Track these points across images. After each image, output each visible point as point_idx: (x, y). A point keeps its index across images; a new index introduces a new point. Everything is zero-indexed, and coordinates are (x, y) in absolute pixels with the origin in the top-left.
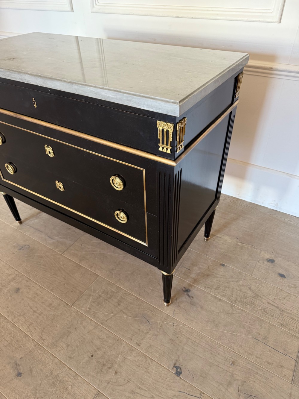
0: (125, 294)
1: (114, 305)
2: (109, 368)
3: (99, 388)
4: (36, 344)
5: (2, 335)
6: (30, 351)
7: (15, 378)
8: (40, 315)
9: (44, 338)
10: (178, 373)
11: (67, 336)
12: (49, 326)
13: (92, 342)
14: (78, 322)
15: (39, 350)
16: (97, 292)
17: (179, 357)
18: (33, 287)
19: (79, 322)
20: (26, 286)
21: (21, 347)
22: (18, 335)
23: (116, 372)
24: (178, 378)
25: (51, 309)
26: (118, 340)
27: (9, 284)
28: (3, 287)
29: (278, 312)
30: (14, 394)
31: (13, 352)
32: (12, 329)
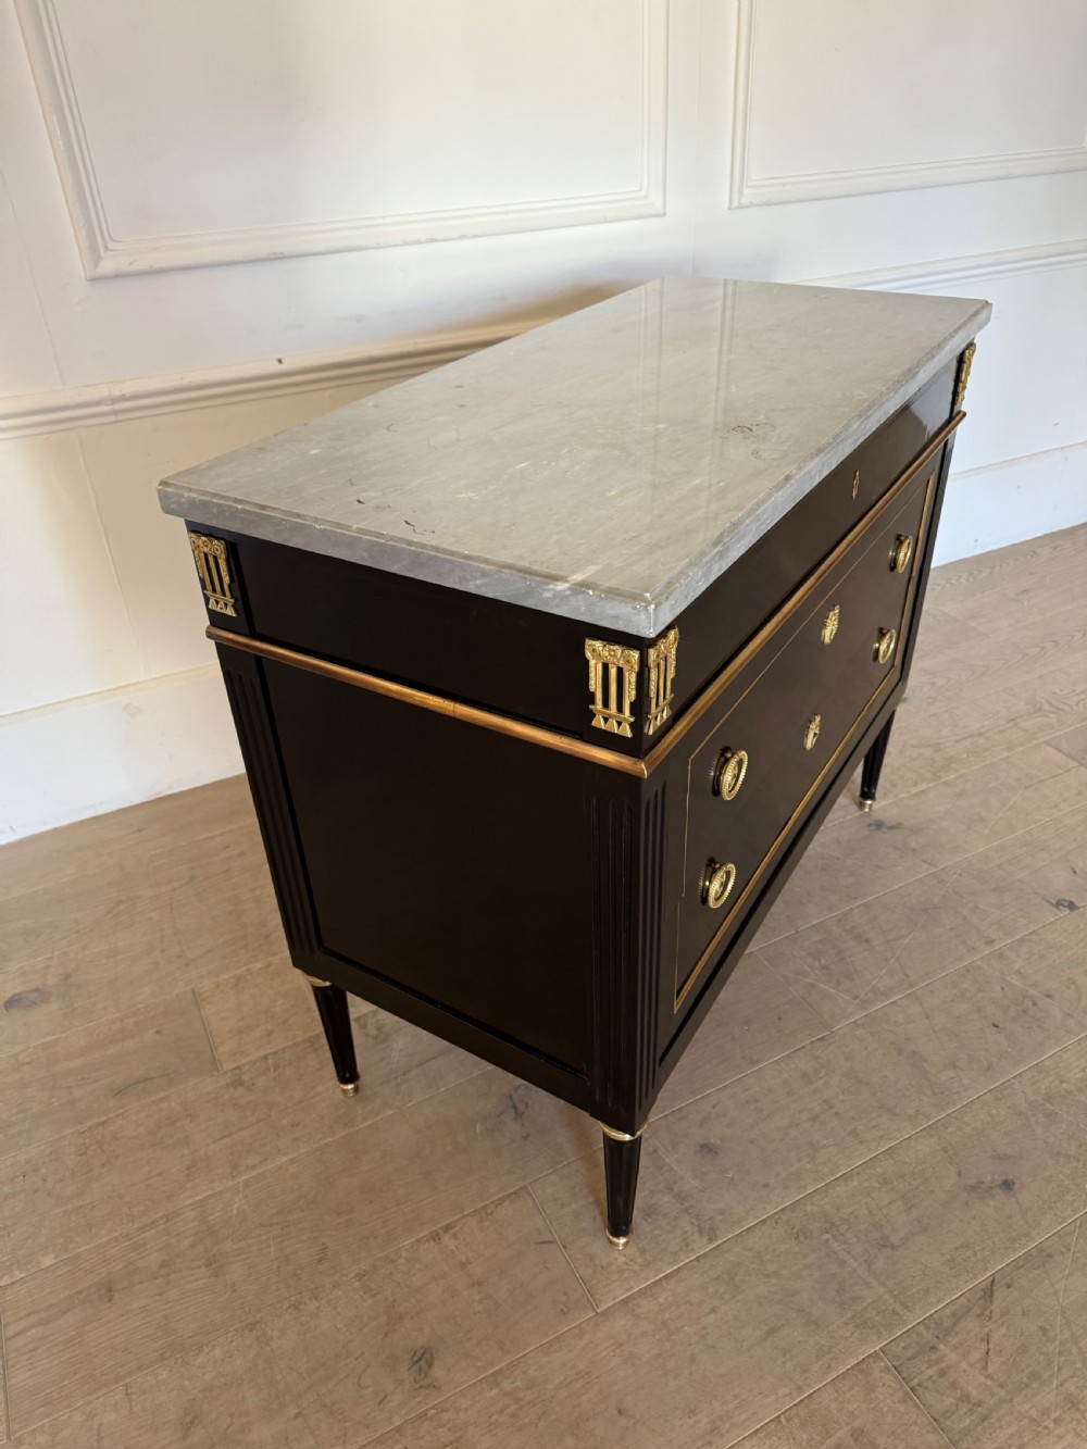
0: (840, 920)
1: (865, 950)
2: (1035, 1004)
3: (1078, 1035)
4: (924, 1133)
5: (866, 1212)
6: (945, 1150)
7: (1016, 1198)
8: (831, 1108)
9: (911, 1112)
10: (1072, 906)
11: (925, 1061)
12: (879, 1094)
13: (958, 1017)
14: (887, 1031)
15: (946, 1128)
16: (808, 969)
17: (1037, 893)
18: (714, 1107)
19: (890, 1028)
20: (701, 1126)
21: (925, 1169)
22: (879, 1170)
23: (1048, 996)
24: (1081, 910)
25: (821, 1078)
26: (968, 971)
27: (671, 1169)
28: (672, 1189)
29: (982, 740)
30: (1059, 1205)
31: (933, 1192)
32: (856, 1183)
